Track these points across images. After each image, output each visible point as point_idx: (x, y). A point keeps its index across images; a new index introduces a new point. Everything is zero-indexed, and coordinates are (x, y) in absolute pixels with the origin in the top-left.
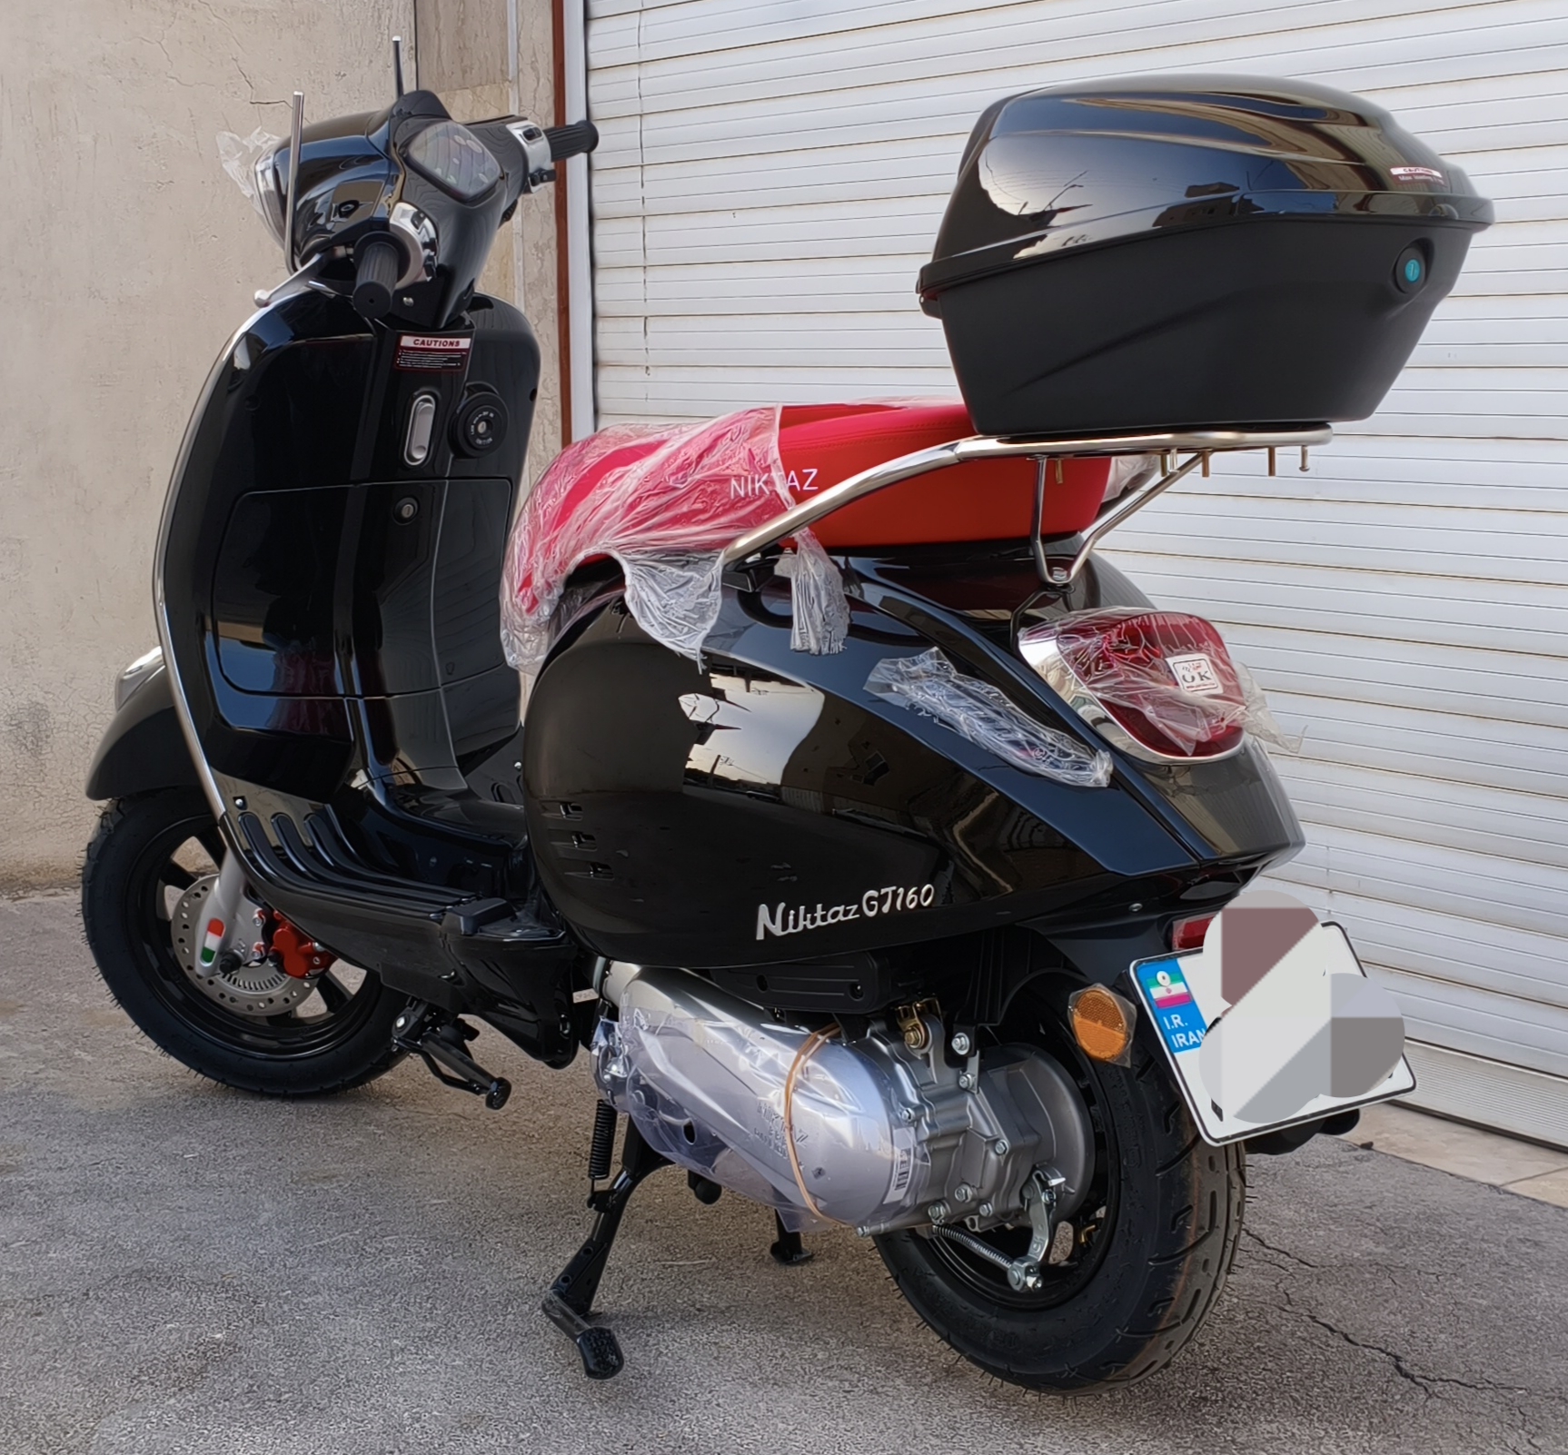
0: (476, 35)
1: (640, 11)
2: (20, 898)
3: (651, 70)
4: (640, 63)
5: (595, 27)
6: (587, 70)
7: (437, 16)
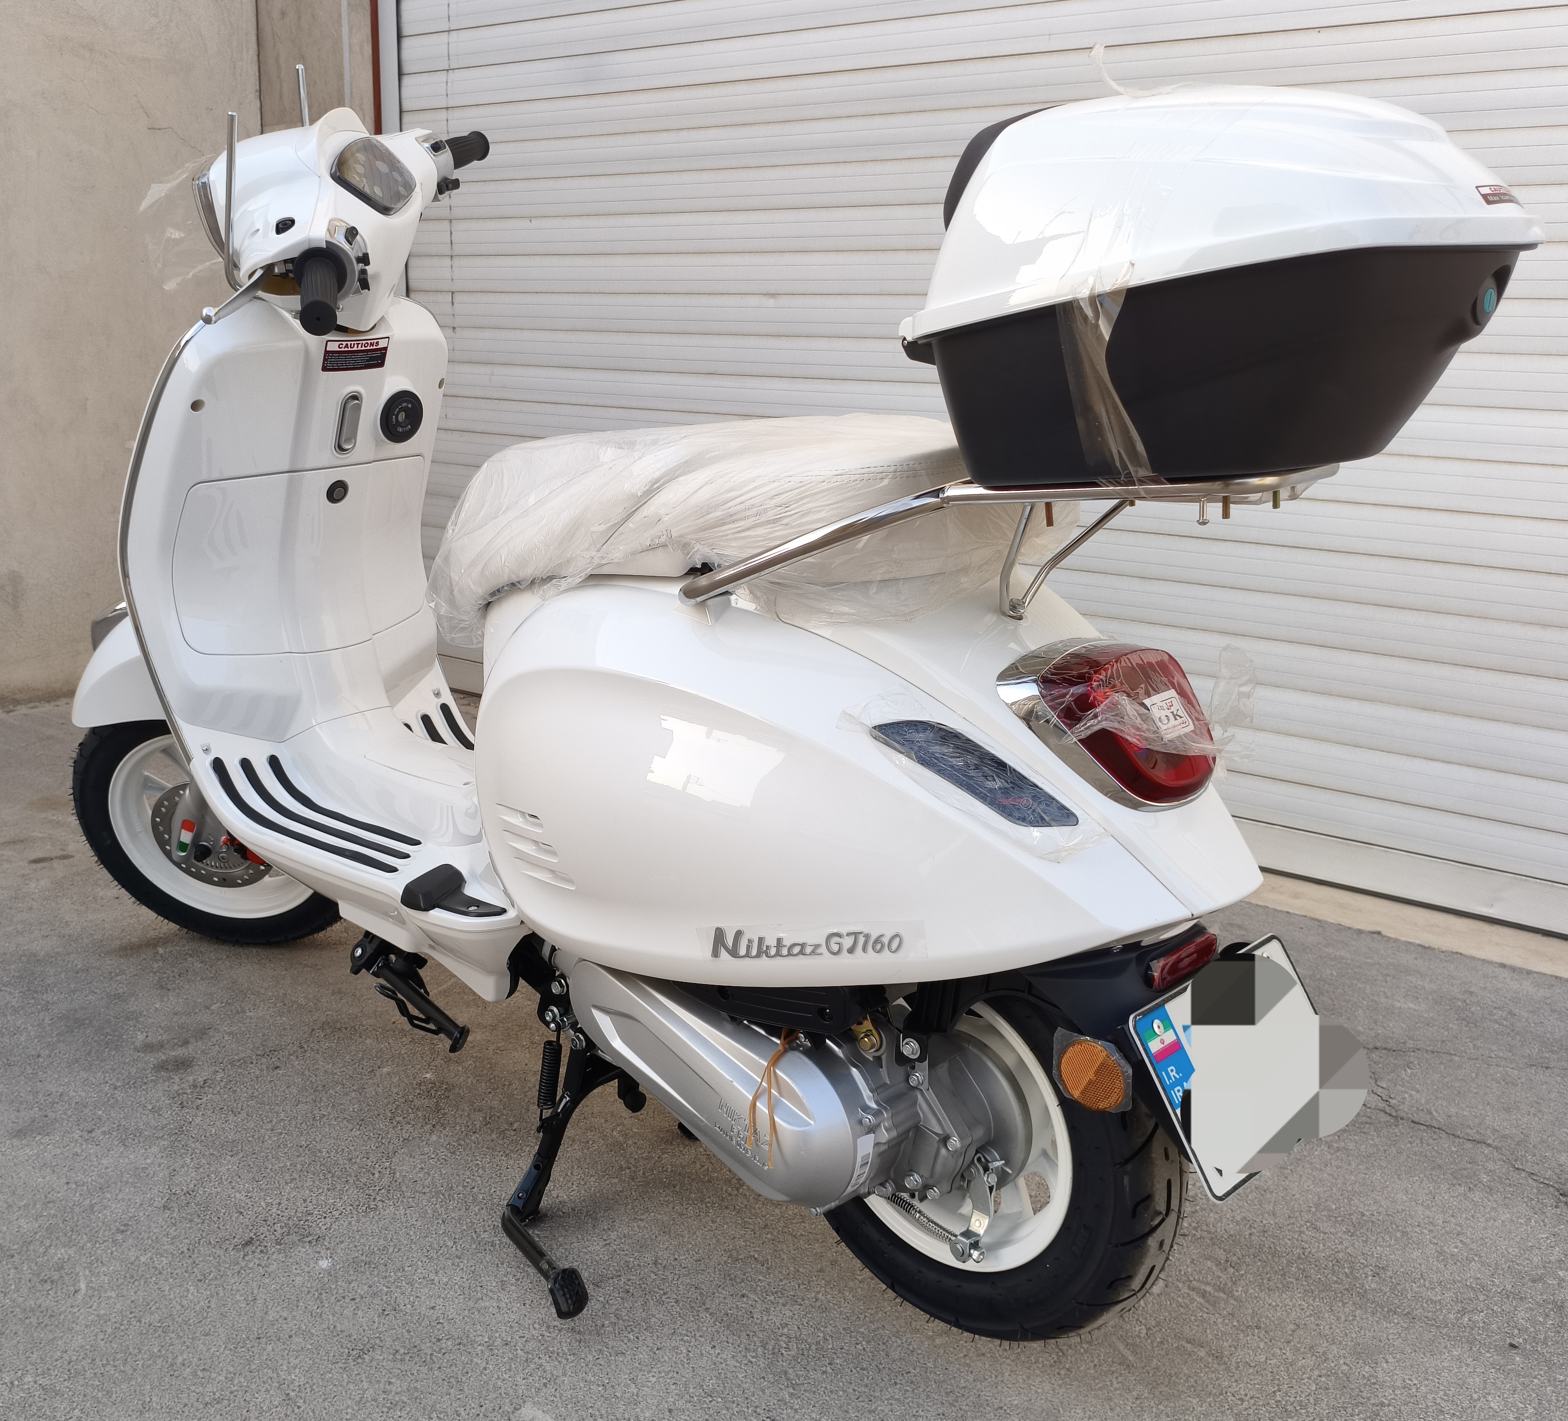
0: (315, 83)
1: (447, 70)
2: (11, 711)
3: (457, 113)
4: (447, 108)
5: (406, 80)
6: (401, 112)
7: (279, 67)
